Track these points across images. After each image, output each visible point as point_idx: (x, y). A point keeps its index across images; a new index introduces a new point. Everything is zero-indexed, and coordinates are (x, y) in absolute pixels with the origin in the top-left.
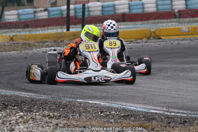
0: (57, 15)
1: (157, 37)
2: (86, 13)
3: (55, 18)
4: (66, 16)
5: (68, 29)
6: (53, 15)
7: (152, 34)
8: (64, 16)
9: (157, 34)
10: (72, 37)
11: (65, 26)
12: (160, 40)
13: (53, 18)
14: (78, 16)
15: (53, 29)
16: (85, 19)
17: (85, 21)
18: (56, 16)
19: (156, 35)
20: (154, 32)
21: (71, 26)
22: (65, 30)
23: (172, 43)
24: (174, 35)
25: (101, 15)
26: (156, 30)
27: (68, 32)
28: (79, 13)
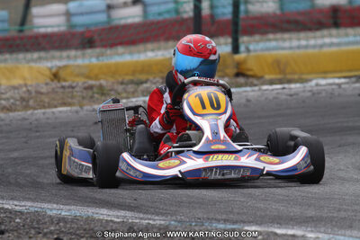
0: (168, 12)
2: (242, 8)
3: (164, 21)
4: (191, 14)
6: (160, 14)
8: (185, 16)
13: (158, 22)
14: (224, 14)
15: (159, 49)
16: (241, 23)
17: (240, 28)
18: (167, 16)
25: (278, 12)
28: (224, 7)
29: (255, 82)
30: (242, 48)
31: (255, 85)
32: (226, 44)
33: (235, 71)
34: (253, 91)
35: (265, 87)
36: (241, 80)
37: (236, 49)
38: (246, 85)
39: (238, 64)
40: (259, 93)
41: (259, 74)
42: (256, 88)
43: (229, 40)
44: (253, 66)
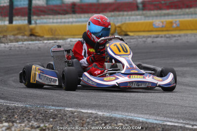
1: (123, 33)
5: (11, 22)
7: (117, 29)
9: (123, 29)
10: (16, 32)
11: (7, 18)
12: (128, 37)
16: (32, 10)
17: (32, 12)
19: (123, 31)
20: (119, 27)
21: (14, 18)
22: (7, 23)
23: (145, 42)
24: (144, 31)
26: (122, 25)
27: (11, 25)
29: (40, 39)
30: (33, 22)
31: (41, 40)
32: (25, 20)
33: (30, 33)
34: (40, 43)
35: (45, 42)
36: (33, 38)
37: (30, 22)
38: (36, 40)
39: (31, 30)
40: (43, 45)
41: (42, 35)
42: (41, 42)
43: (27, 18)
44: (38, 31)
